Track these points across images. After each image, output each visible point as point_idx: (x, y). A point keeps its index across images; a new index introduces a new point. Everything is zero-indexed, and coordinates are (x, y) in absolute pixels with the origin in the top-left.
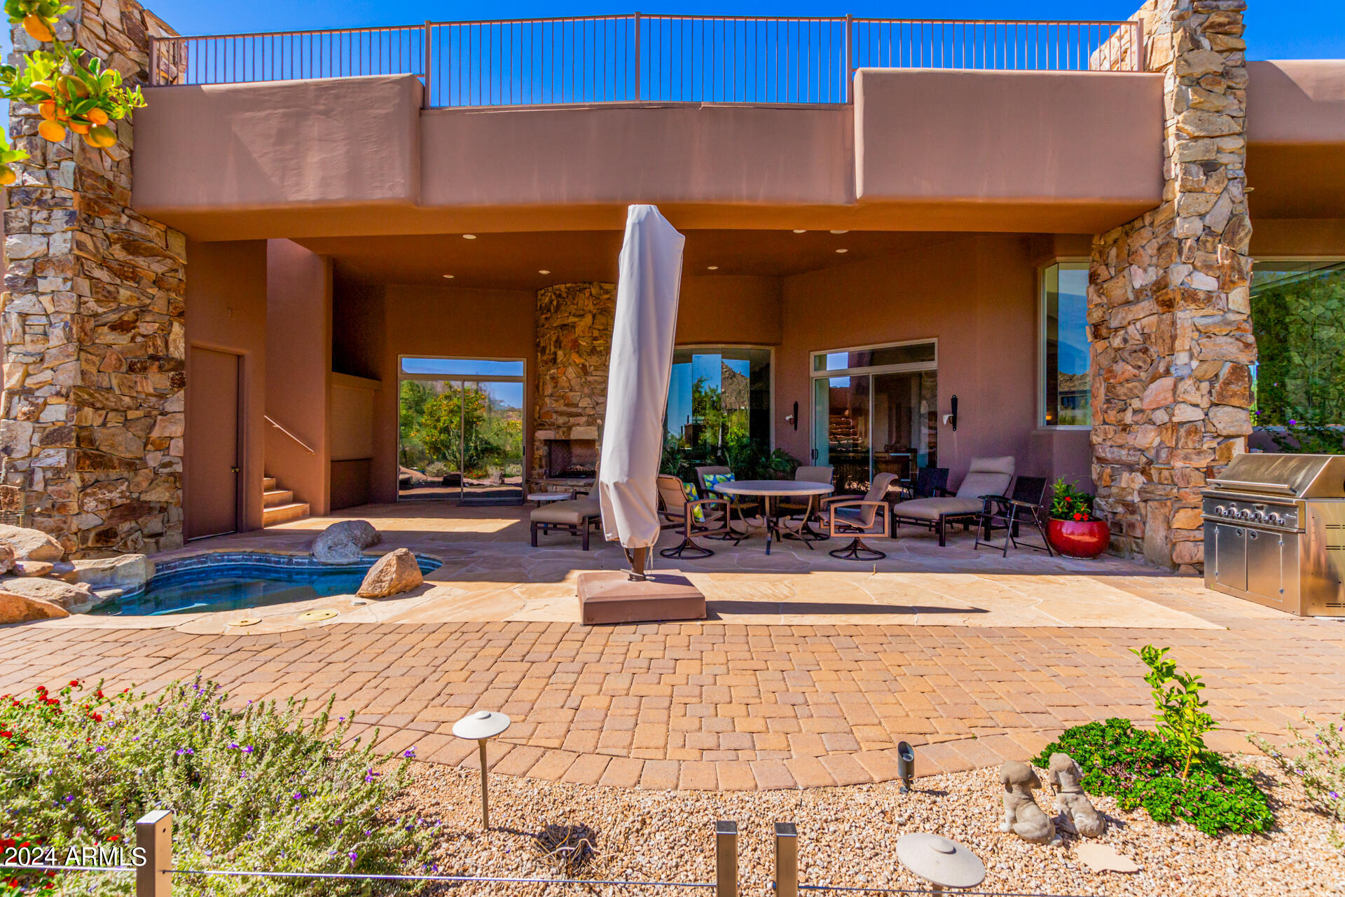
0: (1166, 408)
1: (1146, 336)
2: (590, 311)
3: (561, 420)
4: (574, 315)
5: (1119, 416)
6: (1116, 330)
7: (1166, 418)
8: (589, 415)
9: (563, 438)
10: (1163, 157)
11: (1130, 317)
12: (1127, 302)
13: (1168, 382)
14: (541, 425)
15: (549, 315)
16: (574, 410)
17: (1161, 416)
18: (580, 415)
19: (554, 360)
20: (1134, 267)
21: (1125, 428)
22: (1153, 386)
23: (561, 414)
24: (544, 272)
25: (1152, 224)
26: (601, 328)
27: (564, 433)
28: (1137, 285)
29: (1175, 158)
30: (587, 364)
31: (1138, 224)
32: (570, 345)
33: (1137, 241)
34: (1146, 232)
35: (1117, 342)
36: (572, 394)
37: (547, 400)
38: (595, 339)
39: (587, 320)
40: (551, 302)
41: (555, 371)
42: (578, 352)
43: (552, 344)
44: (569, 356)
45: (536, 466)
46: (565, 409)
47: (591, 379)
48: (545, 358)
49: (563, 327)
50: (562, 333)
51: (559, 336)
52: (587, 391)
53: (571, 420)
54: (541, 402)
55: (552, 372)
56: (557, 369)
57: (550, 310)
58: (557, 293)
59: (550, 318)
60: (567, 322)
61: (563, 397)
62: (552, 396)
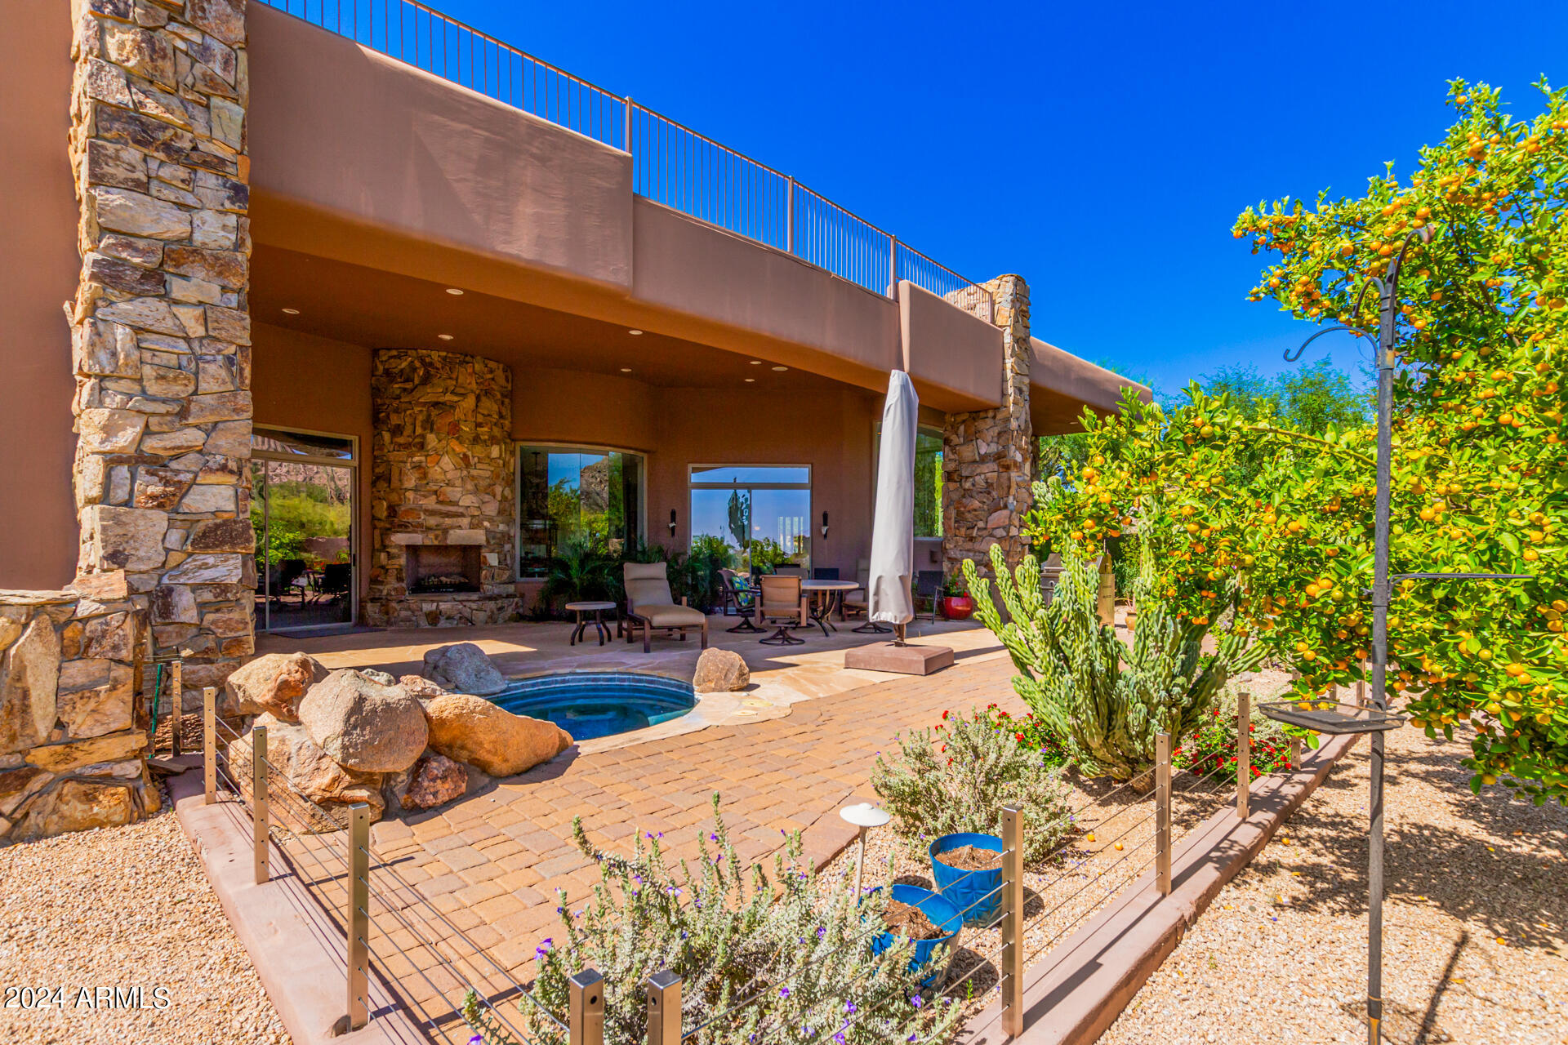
0: (1004, 528)
1: (989, 484)
2: (472, 391)
3: (432, 521)
4: (453, 393)
5: (969, 532)
6: (967, 477)
7: (1004, 534)
8: (473, 516)
9: (436, 543)
10: (1004, 380)
11: (978, 471)
12: (975, 462)
13: (1005, 513)
14: (400, 526)
15: (409, 386)
16: (453, 509)
17: (1001, 533)
18: (462, 515)
19: (422, 446)
20: (979, 441)
21: (971, 539)
22: (995, 515)
23: (432, 513)
24: (447, 337)
25: (994, 417)
26: (486, 413)
27: (436, 537)
28: (982, 452)
29: (1010, 383)
30: (469, 454)
31: (982, 415)
32: (446, 429)
33: (981, 425)
34: (990, 422)
35: (967, 485)
36: (450, 489)
37: (410, 495)
38: (479, 425)
39: (471, 401)
40: (414, 370)
41: (423, 458)
42: (458, 439)
43: (418, 423)
44: (444, 442)
45: (389, 579)
46: (439, 507)
47: (474, 472)
48: (401, 440)
49: (436, 404)
50: (435, 412)
51: (429, 416)
52: (470, 486)
53: (448, 521)
54: (394, 497)
55: (416, 459)
56: (426, 456)
57: (413, 381)
58: (428, 360)
59: (412, 390)
60: (441, 399)
61: (435, 492)
62: (416, 490)
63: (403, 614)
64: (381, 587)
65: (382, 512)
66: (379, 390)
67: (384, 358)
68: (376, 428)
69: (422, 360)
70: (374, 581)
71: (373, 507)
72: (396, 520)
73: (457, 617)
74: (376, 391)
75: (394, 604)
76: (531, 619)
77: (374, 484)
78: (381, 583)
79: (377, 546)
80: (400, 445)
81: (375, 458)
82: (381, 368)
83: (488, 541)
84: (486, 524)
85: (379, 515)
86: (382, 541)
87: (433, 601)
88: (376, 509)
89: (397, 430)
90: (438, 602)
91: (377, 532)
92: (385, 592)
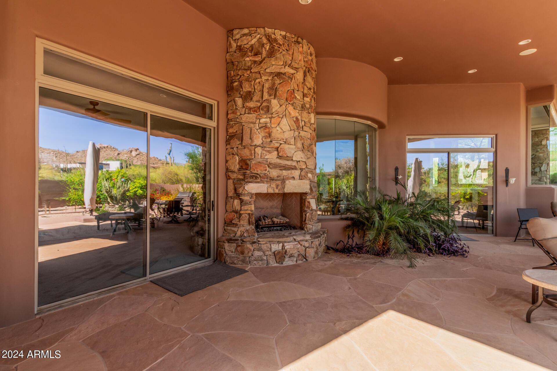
3: (274, 173)
4: (290, 66)
8: (302, 169)
9: (277, 191)
14: (252, 177)
15: (258, 59)
16: (289, 163)
18: (295, 168)
19: (268, 109)
23: (275, 166)
27: (277, 186)
30: (299, 118)
32: (285, 95)
36: (286, 146)
37: (259, 150)
38: (305, 95)
39: (300, 76)
40: (263, 45)
41: (268, 120)
42: (292, 105)
43: (265, 90)
44: (284, 106)
45: (242, 222)
46: (279, 161)
47: (302, 133)
48: (251, 104)
49: (279, 75)
50: (278, 82)
51: (274, 84)
52: (299, 145)
53: (285, 173)
54: (246, 153)
55: (263, 120)
56: (271, 118)
57: (261, 54)
58: (273, 36)
59: (261, 62)
60: (282, 71)
61: (277, 149)
62: (263, 147)
63: (257, 254)
64: (235, 229)
65: (235, 164)
66: (232, 63)
67: (238, 37)
68: (228, 95)
69: (268, 38)
70: (229, 223)
71: (227, 161)
72: (248, 172)
73: (296, 255)
74: (230, 64)
75: (249, 246)
76: (336, 251)
77: (228, 142)
78: (236, 225)
79: (231, 193)
80: (250, 109)
81: (228, 120)
82: (234, 45)
83: (311, 189)
84: (310, 175)
85: (232, 168)
86: (235, 190)
87: (279, 242)
88: (230, 163)
89: (248, 97)
90: (283, 243)
91: (230, 182)
92: (239, 234)
